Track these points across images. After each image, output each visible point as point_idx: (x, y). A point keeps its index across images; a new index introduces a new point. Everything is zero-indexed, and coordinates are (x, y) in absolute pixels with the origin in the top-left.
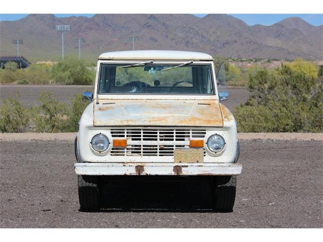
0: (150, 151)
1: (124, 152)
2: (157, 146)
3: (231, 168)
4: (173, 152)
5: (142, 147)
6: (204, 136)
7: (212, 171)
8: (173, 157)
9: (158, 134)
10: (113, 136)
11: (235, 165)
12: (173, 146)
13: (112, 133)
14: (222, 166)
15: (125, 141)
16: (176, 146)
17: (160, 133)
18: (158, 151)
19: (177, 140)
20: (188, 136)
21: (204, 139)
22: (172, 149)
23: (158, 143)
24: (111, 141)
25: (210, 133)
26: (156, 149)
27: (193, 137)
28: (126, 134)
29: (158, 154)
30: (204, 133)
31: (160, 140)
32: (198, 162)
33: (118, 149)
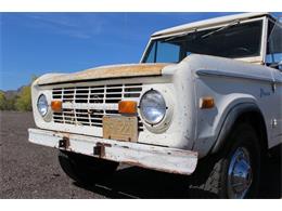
1: (62, 118)
2: (86, 111)
3: (172, 159)
4: (101, 121)
5: (75, 112)
6: (138, 95)
7: (143, 158)
9: (89, 93)
10: (54, 97)
11: (185, 153)
12: (102, 111)
13: (53, 93)
14: (156, 152)
15: (60, 105)
16: (107, 112)
17: (92, 92)
18: (90, 118)
19: (107, 101)
20: (120, 96)
21: (137, 100)
22: (101, 116)
23: (88, 106)
24: (49, 103)
25: (145, 88)
26: (87, 116)
27: (125, 96)
28: (62, 95)
29: (90, 123)
30: (140, 89)
31: (91, 101)
32: (130, 140)
33: (59, 114)
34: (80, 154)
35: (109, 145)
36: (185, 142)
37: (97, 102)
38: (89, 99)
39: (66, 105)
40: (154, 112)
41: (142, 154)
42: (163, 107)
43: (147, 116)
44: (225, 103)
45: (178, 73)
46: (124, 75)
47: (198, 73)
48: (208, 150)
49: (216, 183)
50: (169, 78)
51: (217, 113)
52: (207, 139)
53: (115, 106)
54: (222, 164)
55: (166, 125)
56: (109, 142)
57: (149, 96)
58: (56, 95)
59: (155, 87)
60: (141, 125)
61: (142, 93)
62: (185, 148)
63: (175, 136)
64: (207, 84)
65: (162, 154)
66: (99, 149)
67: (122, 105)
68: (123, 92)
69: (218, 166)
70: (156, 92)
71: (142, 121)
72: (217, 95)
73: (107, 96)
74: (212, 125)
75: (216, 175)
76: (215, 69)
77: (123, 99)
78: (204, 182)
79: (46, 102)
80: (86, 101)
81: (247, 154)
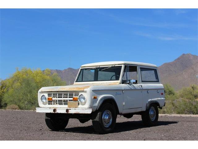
0: (60, 103)
1: (52, 103)
2: (62, 100)
3: (86, 111)
4: (67, 103)
5: (58, 101)
6: (78, 96)
8: (67, 105)
9: (63, 95)
10: (48, 96)
12: (67, 100)
13: (48, 95)
15: (52, 99)
16: (69, 100)
17: (64, 94)
18: (63, 102)
19: (69, 97)
20: (73, 96)
21: (78, 97)
22: (67, 102)
23: (63, 99)
24: (47, 98)
25: (80, 94)
26: (62, 102)
27: (75, 96)
28: (52, 95)
29: (63, 104)
30: (79, 94)
31: (64, 97)
32: (76, 107)
33: (50, 102)
34: (60, 113)
35: (70, 109)
36: (90, 107)
37: (65, 97)
38: (63, 97)
39: (54, 99)
40: (82, 100)
41: (79, 110)
42: (84, 98)
43: (80, 101)
44: (100, 97)
45: (88, 91)
46: (74, 90)
47: (92, 91)
48: (95, 109)
49: (98, 118)
50: (86, 92)
51: (98, 100)
52: (95, 106)
53: (72, 99)
54: (100, 113)
55: (85, 103)
56: (70, 108)
57: (81, 96)
58: (49, 95)
59: (82, 94)
60: (79, 103)
61: (79, 95)
62: (90, 108)
63: (87, 105)
64: (95, 93)
65: (84, 109)
66: (67, 110)
67: (74, 98)
68: (74, 95)
69: (99, 114)
70: (82, 95)
71: (79, 102)
72: (98, 95)
73: (69, 96)
74: (96, 103)
75: (98, 116)
76: (97, 89)
77: (74, 97)
78: (95, 118)
79: (46, 98)
80: (62, 97)
81: (110, 112)
